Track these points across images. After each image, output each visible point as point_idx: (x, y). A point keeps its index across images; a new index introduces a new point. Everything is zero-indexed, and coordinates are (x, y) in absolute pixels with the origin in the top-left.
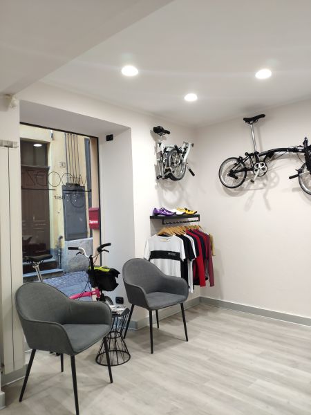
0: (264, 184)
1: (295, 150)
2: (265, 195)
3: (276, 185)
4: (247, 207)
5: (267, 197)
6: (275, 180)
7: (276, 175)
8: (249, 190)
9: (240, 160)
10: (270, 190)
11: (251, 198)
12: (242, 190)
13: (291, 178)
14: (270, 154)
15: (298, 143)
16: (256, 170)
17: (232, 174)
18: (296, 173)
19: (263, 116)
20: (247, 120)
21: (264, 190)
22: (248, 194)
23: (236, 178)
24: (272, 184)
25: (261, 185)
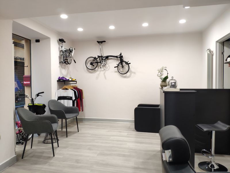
0: (104, 69)
1: (117, 57)
2: (104, 73)
3: (109, 69)
4: (97, 78)
5: (105, 74)
6: (108, 68)
7: (109, 66)
8: (98, 71)
9: (95, 58)
10: (106, 72)
11: (99, 74)
12: (95, 71)
13: (115, 67)
14: (107, 57)
15: (118, 54)
16: (102, 63)
17: (91, 64)
18: (117, 66)
19: (105, 41)
20: (98, 42)
21: (104, 71)
22: (98, 73)
23: (94, 66)
24: (107, 69)
25: (103, 70)
